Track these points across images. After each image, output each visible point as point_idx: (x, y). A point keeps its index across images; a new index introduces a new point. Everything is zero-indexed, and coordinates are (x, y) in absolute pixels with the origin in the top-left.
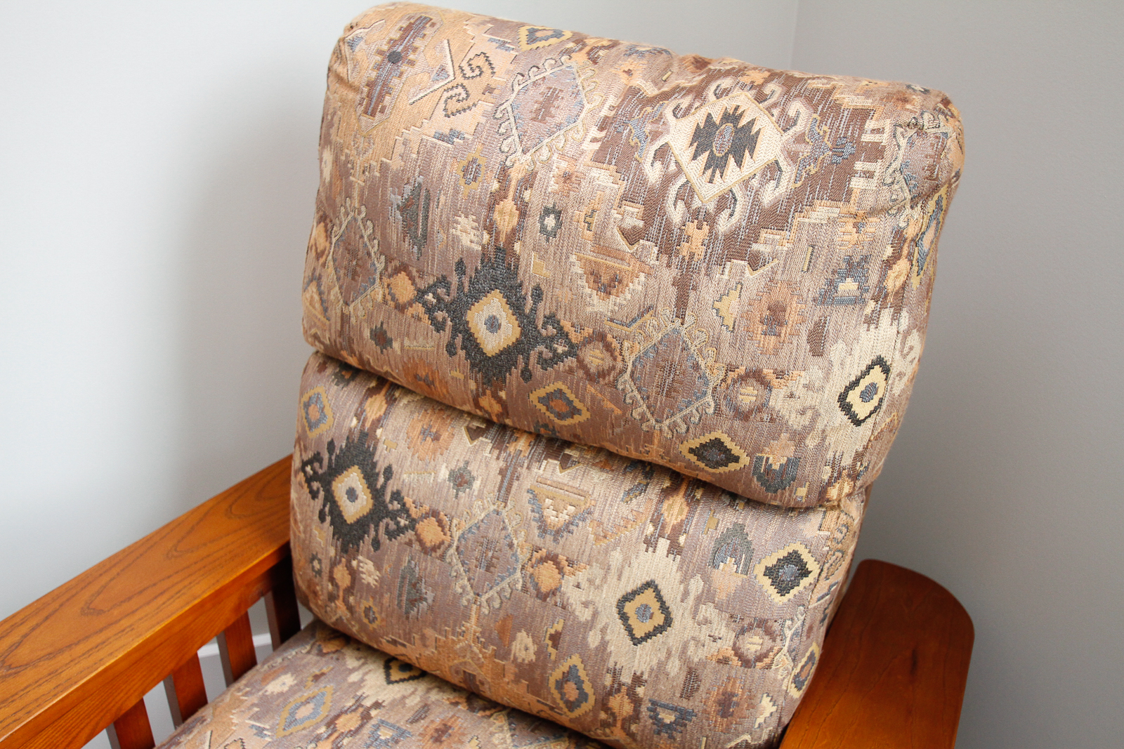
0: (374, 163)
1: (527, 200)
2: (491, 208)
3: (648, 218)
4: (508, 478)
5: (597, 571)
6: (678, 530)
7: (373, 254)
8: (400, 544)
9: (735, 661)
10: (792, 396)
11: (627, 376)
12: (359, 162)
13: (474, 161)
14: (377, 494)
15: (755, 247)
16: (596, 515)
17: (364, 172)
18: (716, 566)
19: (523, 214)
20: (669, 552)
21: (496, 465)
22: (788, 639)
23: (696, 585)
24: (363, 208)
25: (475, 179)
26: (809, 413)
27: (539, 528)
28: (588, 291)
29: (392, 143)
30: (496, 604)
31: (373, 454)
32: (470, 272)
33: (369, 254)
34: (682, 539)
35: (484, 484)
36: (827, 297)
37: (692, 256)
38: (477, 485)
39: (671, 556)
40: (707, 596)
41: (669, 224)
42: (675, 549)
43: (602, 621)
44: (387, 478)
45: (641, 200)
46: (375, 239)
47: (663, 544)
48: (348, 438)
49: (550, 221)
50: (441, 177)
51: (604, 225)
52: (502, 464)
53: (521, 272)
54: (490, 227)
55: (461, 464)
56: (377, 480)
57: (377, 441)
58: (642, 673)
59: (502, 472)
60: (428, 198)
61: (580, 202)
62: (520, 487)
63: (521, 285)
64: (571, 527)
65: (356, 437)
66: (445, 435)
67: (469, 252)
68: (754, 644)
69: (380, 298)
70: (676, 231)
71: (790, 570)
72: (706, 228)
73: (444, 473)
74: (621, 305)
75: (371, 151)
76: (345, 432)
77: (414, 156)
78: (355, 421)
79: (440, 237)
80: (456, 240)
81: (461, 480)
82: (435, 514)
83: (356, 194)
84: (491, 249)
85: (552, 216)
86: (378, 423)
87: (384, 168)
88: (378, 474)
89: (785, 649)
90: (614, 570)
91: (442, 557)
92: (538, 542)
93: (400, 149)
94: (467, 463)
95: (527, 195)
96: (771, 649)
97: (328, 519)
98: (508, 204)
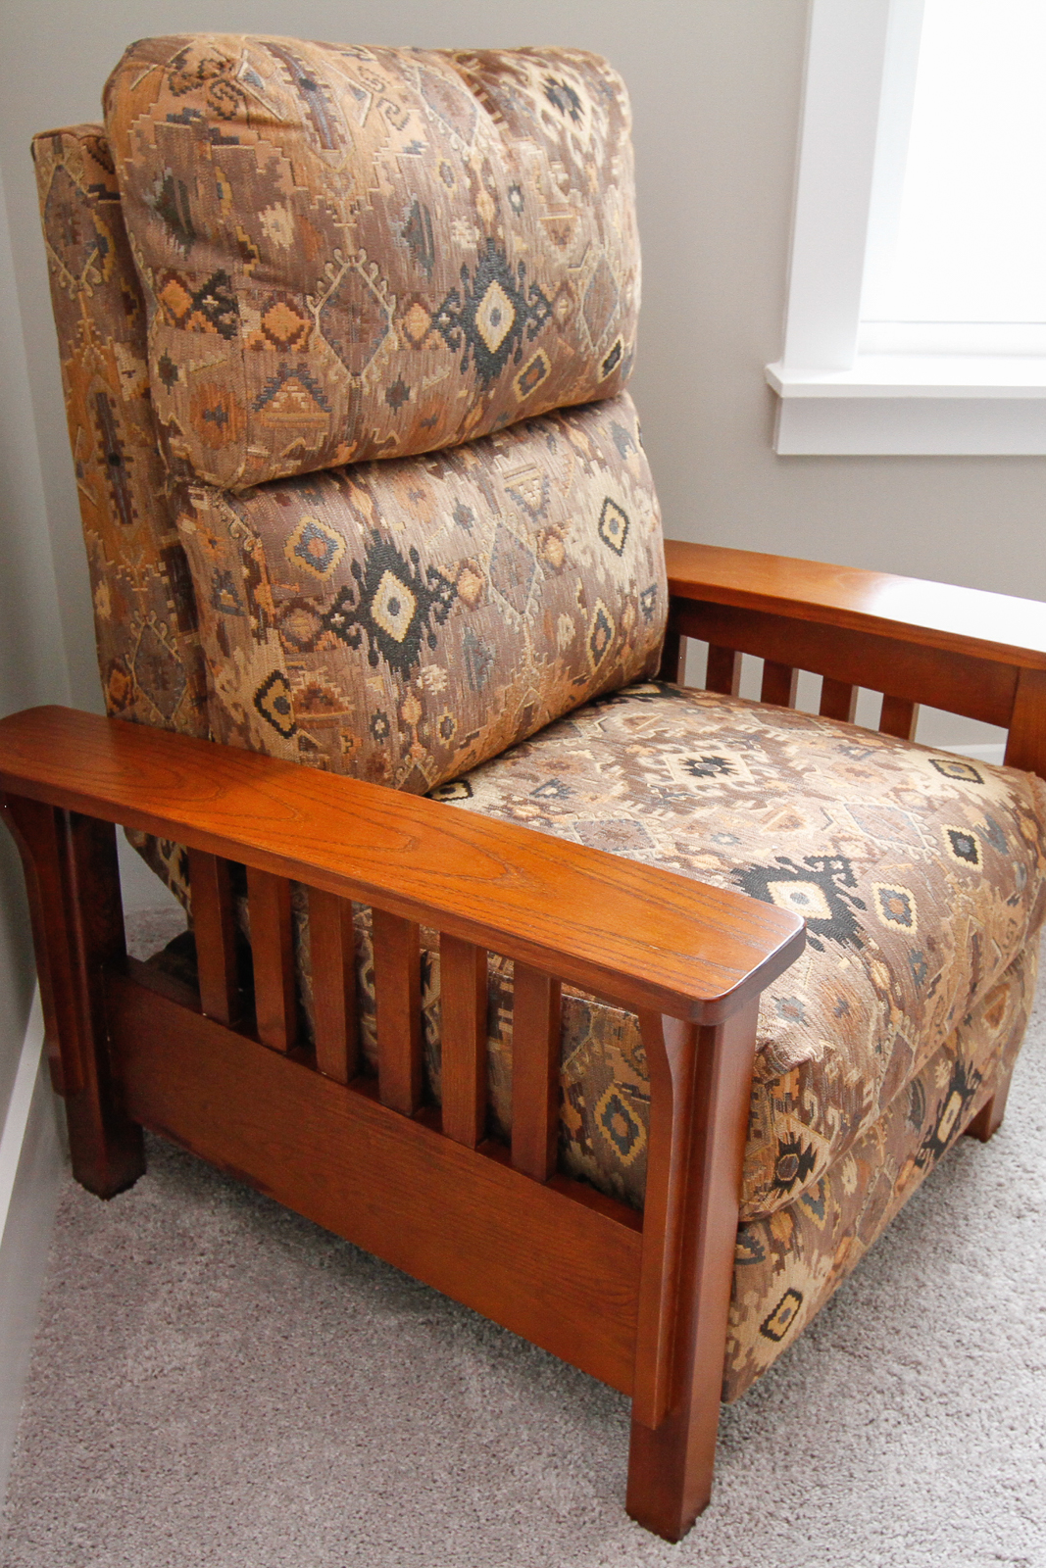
0: (362, 198)
1: (493, 185)
2: (474, 203)
4: (485, 489)
5: (577, 518)
6: (593, 448)
7: (381, 299)
8: (452, 619)
11: (581, 313)
12: (343, 204)
13: (443, 164)
14: (414, 586)
16: (551, 476)
17: (352, 212)
18: (624, 457)
19: (496, 199)
20: (600, 469)
21: (473, 486)
23: (626, 479)
24: (362, 252)
25: (453, 181)
28: (553, 248)
29: (371, 170)
30: (536, 609)
31: (393, 546)
32: (472, 273)
33: (376, 301)
34: (599, 455)
35: (479, 509)
38: (475, 512)
39: (604, 471)
40: (634, 484)
41: (578, 170)
42: (602, 463)
44: (416, 561)
46: (383, 280)
47: (594, 465)
48: (366, 547)
49: (516, 198)
50: (429, 187)
51: (549, 187)
52: (475, 483)
53: (508, 253)
54: (478, 222)
55: (455, 503)
56: (409, 571)
57: (388, 531)
59: (481, 490)
60: (427, 212)
61: (528, 172)
63: (510, 267)
64: (546, 496)
66: (424, 488)
67: (469, 253)
69: (396, 345)
73: (450, 522)
74: (574, 251)
75: (353, 186)
76: (360, 543)
77: (399, 176)
79: (444, 247)
80: (457, 246)
81: (463, 517)
82: (465, 564)
83: (349, 240)
84: (484, 243)
85: (515, 193)
86: (376, 514)
87: (375, 199)
88: (407, 564)
92: (535, 527)
93: (382, 173)
94: (457, 499)
95: (492, 182)
97: (380, 656)
98: (484, 196)
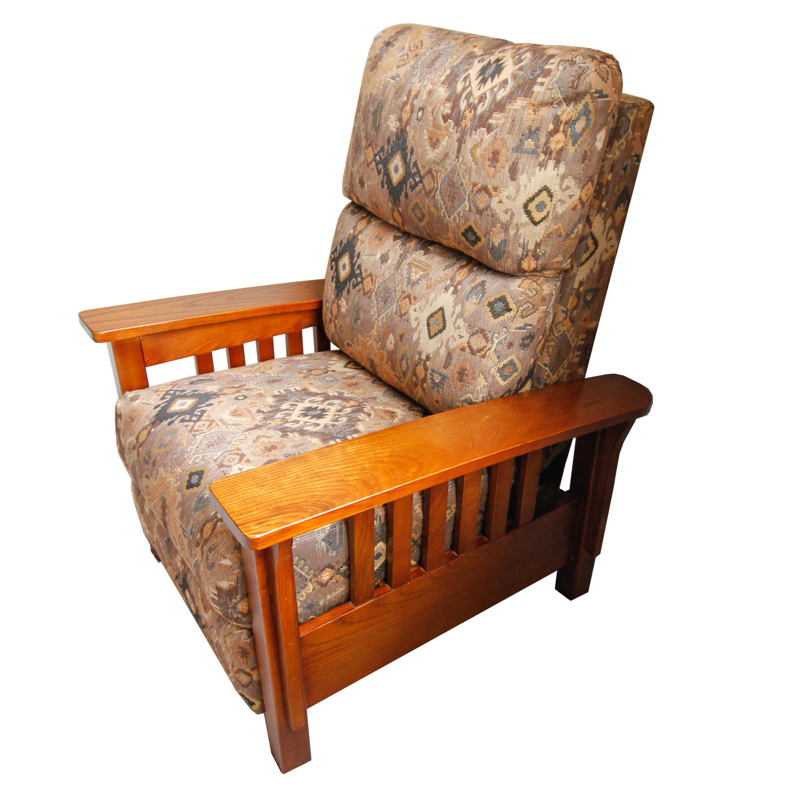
0: (368, 93)
1: (414, 104)
2: (402, 110)
3: (452, 109)
4: (403, 257)
5: (423, 302)
6: (460, 283)
8: (356, 291)
9: (468, 349)
10: (501, 202)
11: (438, 191)
12: (364, 93)
13: (401, 88)
14: (352, 265)
15: (490, 121)
16: (430, 276)
17: (364, 98)
18: (468, 299)
19: (412, 112)
20: (452, 293)
21: (400, 252)
22: (495, 344)
23: (459, 308)
25: (399, 96)
26: (509, 213)
27: (407, 282)
28: (428, 147)
30: (384, 320)
31: (355, 246)
32: (392, 143)
34: (459, 287)
35: (392, 261)
36: (518, 149)
37: (466, 126)
38: (389, 261)
39: (453, 295)
40: (461, 315)
41: (460, 110)
42: (455, 292)
43: (420, 327)
44: (358, 258)
45: (452, 100)
47: (452, 289)
48: (348, 238)
49: (420, 114)
50: (388, 97)
51: (437, 113)
52: (402, 252)
53: (408, 141)
54: (400, 119)
55: (386, 252)
56: (354, 259)
57: (358, 240)
58: (430, 354)
59: (401, 256)
60: (382, 107)
61: (432, 103)
62: (405, 262)
63: (407, 147)
64: (420, 282)
65: (351, 238)
66: (384, 238)
67: (392, 132)
68: (478, 342)
69: (362, 161)
70: (462, 114)
71: (499, 306)
72: (473, 112)
73: (379, 256)
74: (438, 154)
75: (368, 88)
76: (347, 235)
77: (381, 87)
78: (352, 231)
79: (384, 126)
80: (388, 127)
81: (384, 259)
82: (371, 275)
84: (399, 130)
85: (421, 111)
86: (360, 232)
87: (370, 95)
88: (354, 256)
89: (493, 349)
90: (430, 303)
91: (369, 297)
92: (405, 288)
93: (377, 85)
94: (389, 251)
95: (415, 102)
96: (485, 347)
97: (335, 280)
98: (408, 107)
